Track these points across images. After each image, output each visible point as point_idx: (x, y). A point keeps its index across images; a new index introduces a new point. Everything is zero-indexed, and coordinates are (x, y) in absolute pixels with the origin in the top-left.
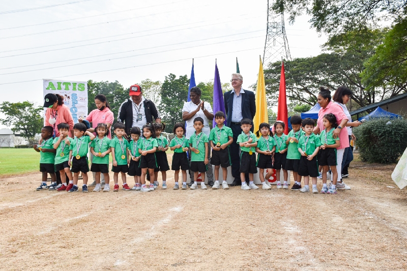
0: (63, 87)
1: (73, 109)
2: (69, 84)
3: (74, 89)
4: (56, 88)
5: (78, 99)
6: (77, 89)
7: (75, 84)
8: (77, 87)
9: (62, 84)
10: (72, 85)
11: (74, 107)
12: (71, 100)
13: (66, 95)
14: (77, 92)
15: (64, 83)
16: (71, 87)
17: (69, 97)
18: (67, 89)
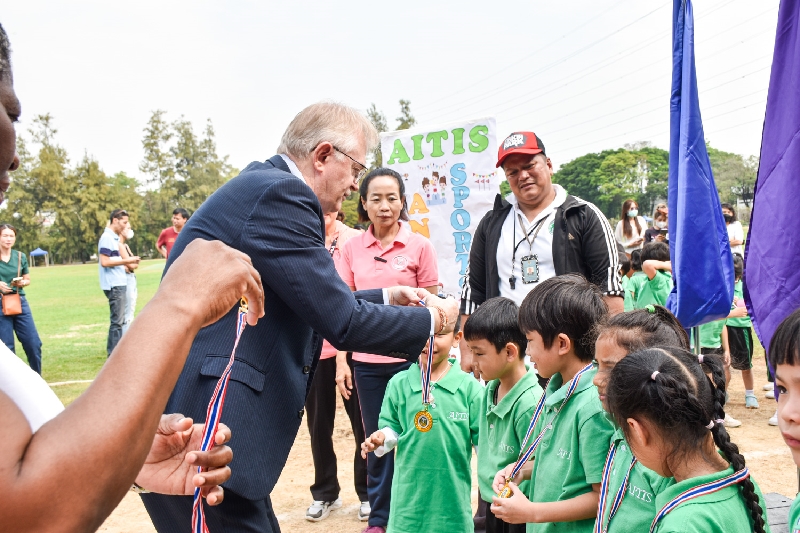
0: (427, 147)
1: (459, 217)
2: (443, 134)
3: (458, 149)
4: (411, 154)
5: (470, 180)
6: (466, 147)
7: (459, 132)
8: (466, 140)
9: (424, 140)
10: (451, 136)
11: (460, 210)
12: (449, 185)
13: (436, 174)
14: (469, 159)
15: (431, 135)
16: (447, 145)
17: (443, 180)
18: (438, 152)
